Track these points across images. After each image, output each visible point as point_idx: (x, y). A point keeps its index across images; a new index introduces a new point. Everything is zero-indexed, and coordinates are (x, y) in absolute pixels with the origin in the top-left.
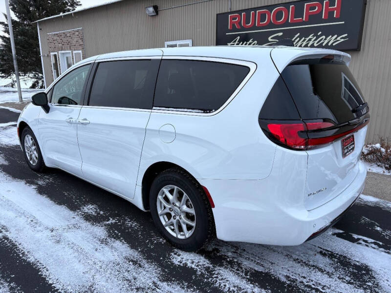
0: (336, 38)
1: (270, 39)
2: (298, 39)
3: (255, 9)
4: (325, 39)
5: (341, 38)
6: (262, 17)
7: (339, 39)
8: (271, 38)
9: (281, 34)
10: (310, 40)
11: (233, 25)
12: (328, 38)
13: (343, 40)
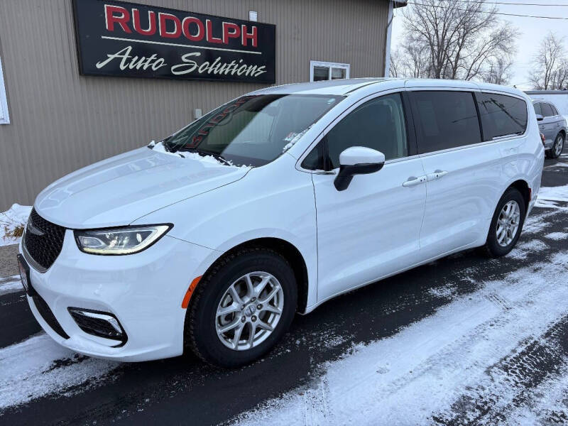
0: (256, 69)
1: (183, 58)
2: (220, 64)
3: (156, 9)
4: (247, 69)
5: (261, 70)
6: (169, 25)
7: (259, 70)
8: (186, 58)
9: (198, 54)
10: (232, 67)
11: (115, 24)
12: (250, 68)
13: (262, 72)
